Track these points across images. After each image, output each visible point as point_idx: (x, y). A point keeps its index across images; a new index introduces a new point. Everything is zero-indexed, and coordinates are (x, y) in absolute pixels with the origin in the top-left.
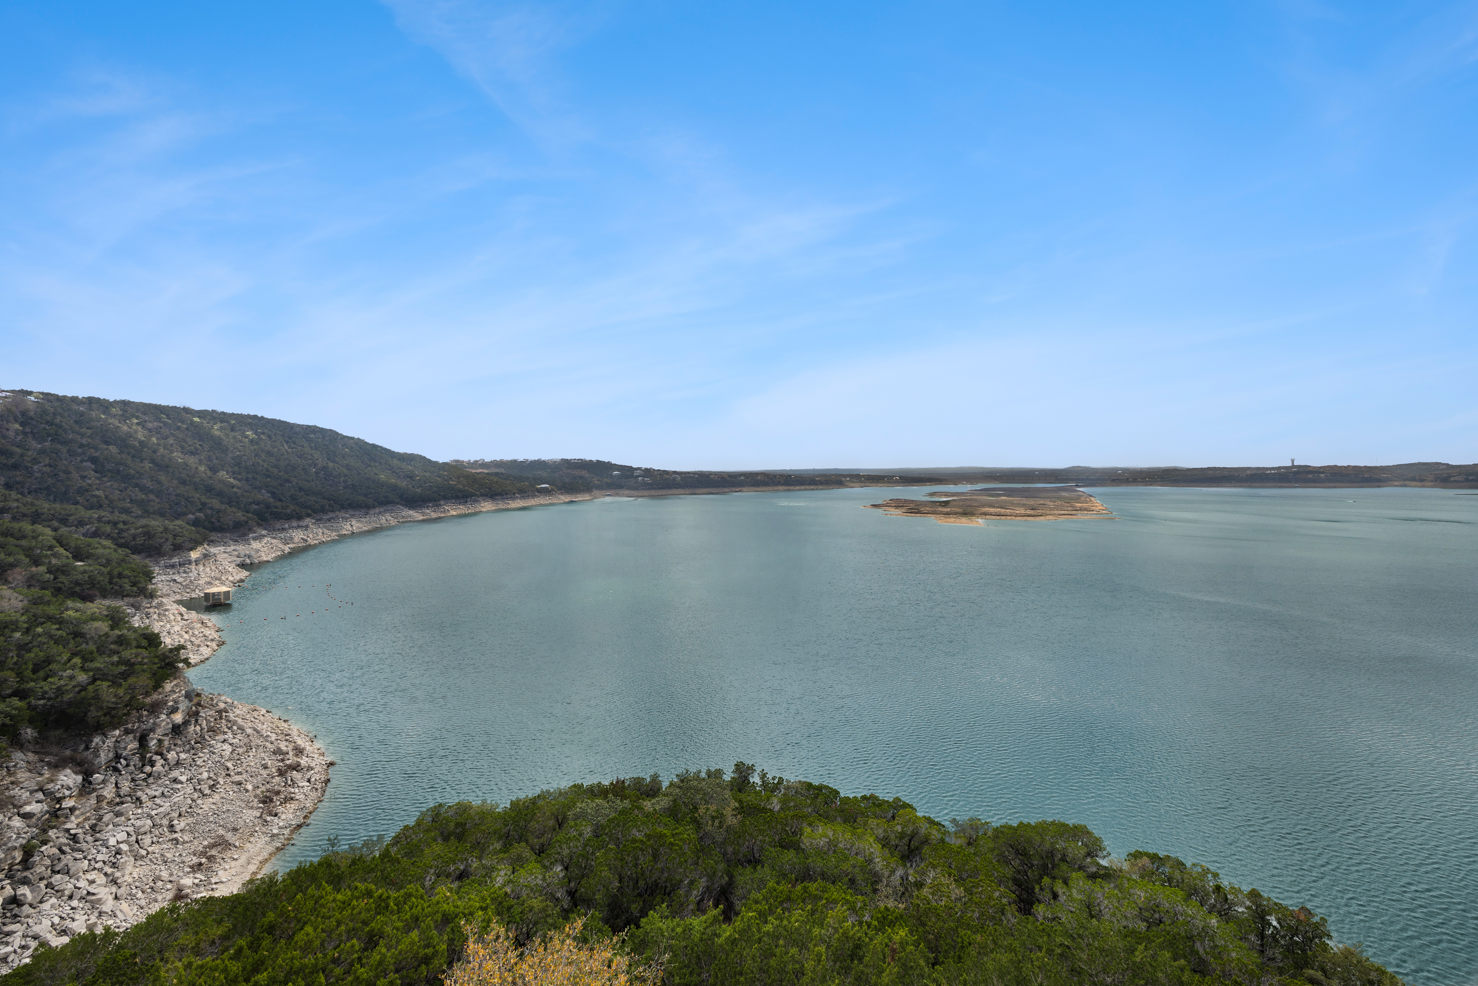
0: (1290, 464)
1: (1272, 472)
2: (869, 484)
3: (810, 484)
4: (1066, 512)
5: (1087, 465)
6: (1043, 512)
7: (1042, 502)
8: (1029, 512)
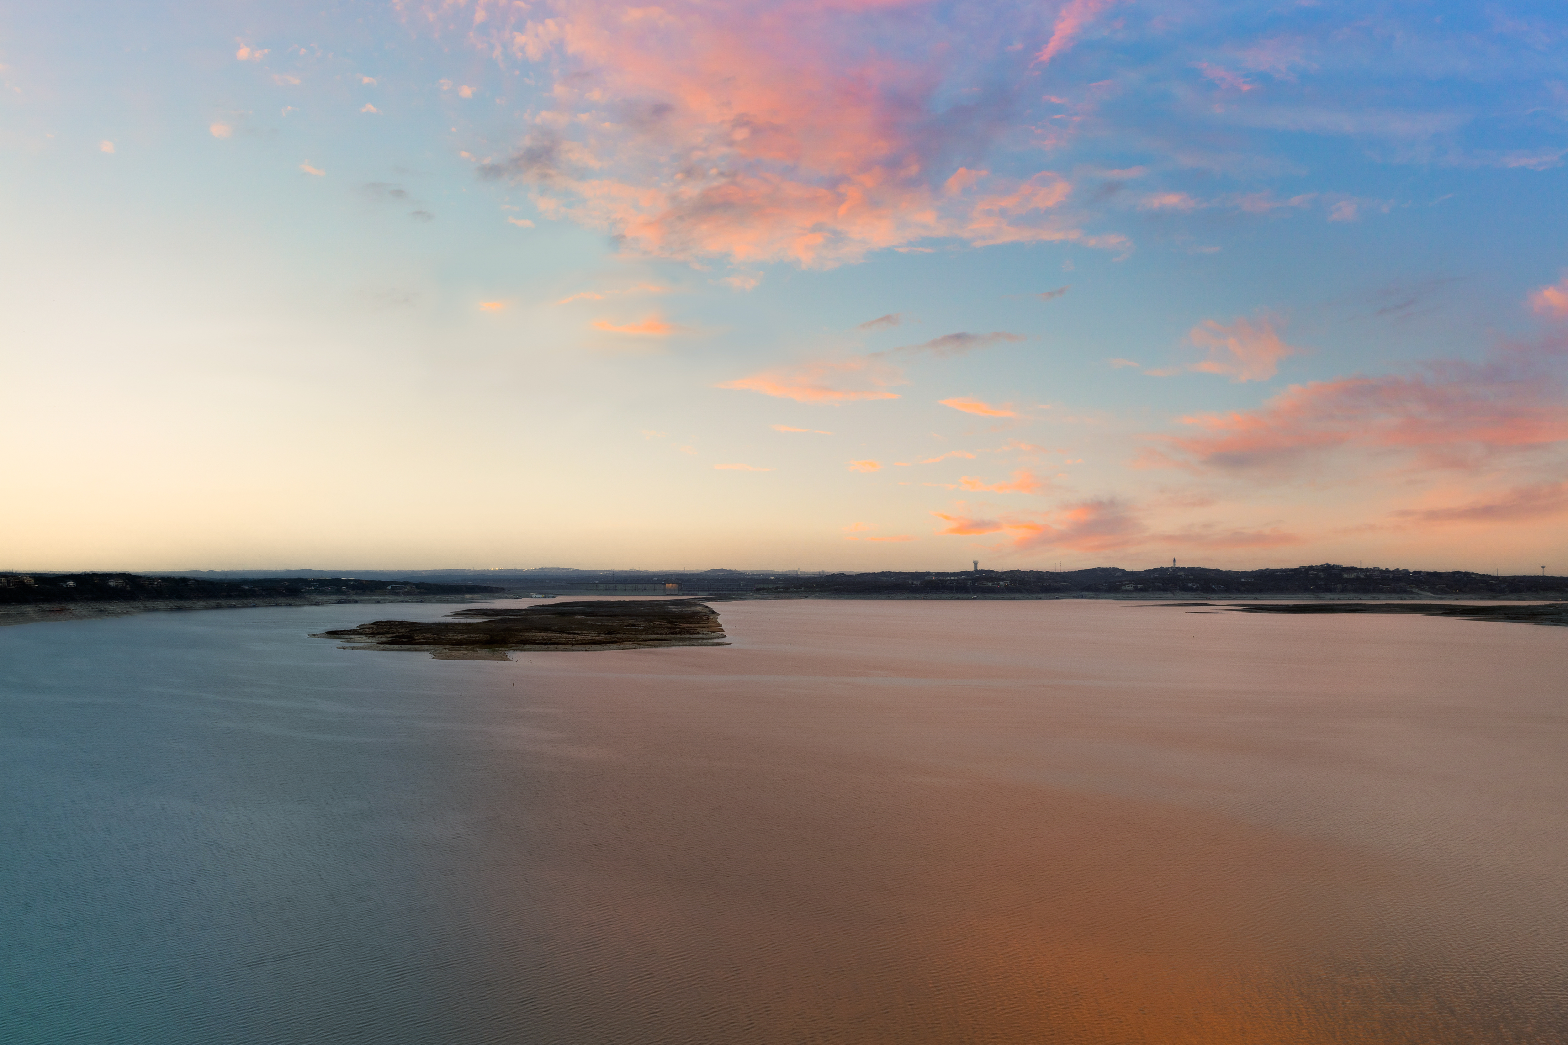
0: (973, 569)
1: (952, 578)
2: (355, 597)
3: (229, 596)
4: (659, 636)
5: (733, 568)
6: (625, 636)
7: (631, 622)
8: (603, 637)
